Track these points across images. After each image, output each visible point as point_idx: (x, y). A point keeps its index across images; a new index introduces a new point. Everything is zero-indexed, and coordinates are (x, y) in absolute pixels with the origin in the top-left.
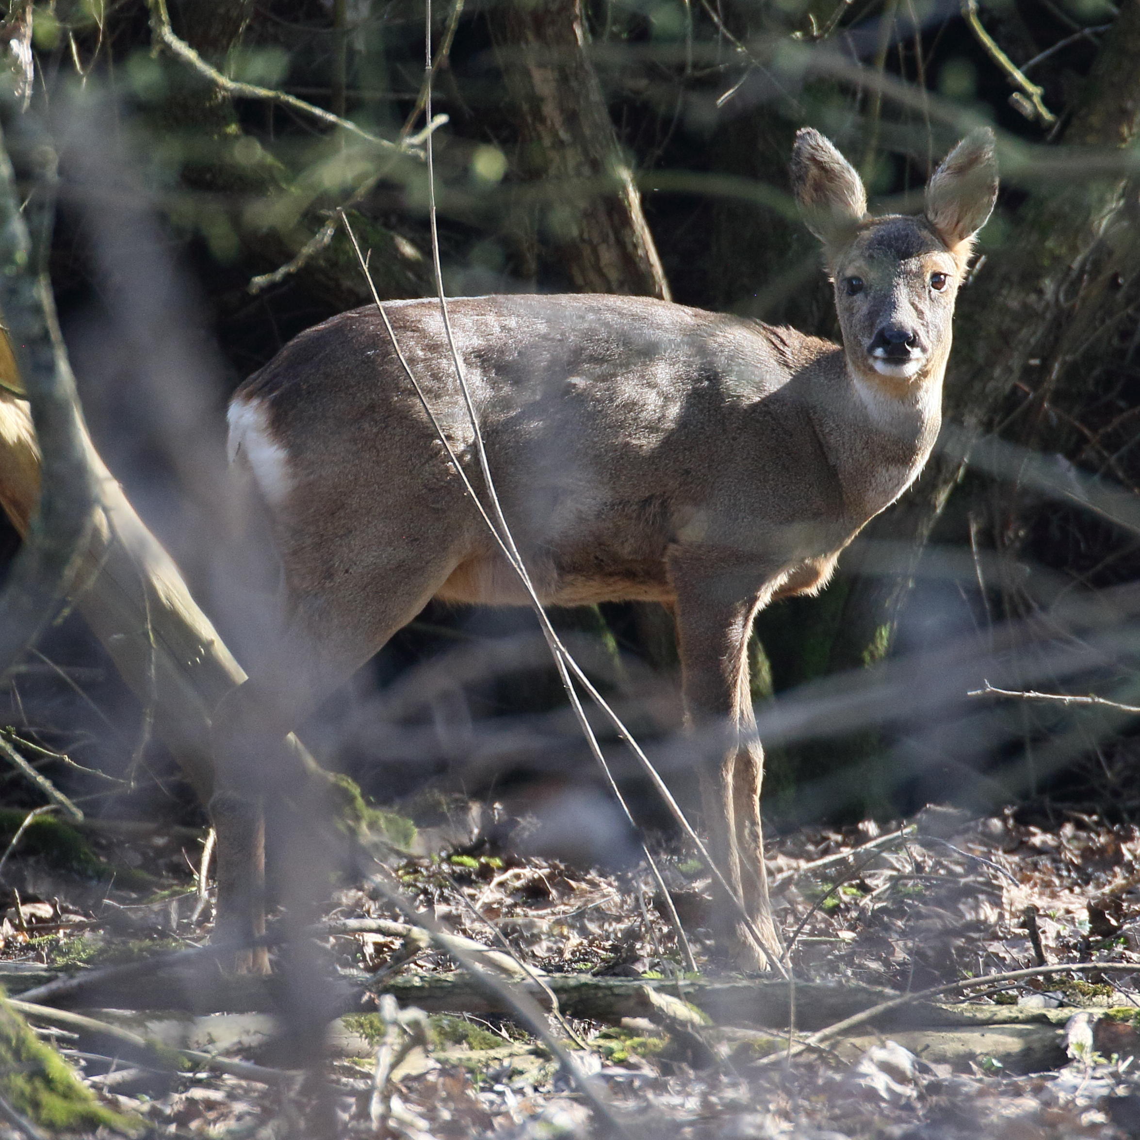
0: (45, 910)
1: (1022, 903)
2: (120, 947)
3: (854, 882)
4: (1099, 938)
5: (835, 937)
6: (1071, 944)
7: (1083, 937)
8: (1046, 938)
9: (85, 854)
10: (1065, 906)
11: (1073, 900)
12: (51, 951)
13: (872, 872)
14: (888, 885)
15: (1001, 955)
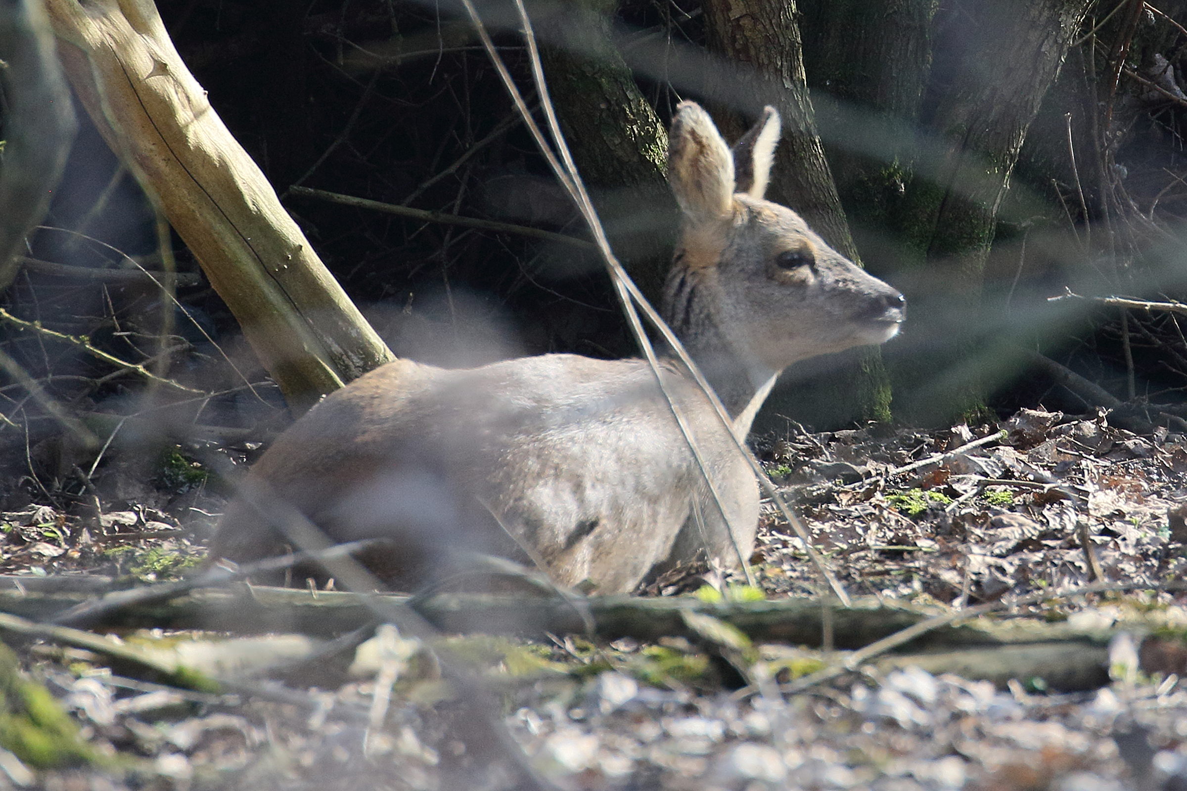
0: (129, 518)
1: (1107, 508)
2: (194, 558)
3: (942, 487)
4: (1179, 545)
5: (913, 546)
6: (1150, 553)
7: (1162, 544)
8: (1126, 546)
9: (177, 460)
10: (1152, 511)
11: (1160, 505)
12: (126, 562)
13: (961, 476)
14: (975, 491)
15: (1077, 564)
